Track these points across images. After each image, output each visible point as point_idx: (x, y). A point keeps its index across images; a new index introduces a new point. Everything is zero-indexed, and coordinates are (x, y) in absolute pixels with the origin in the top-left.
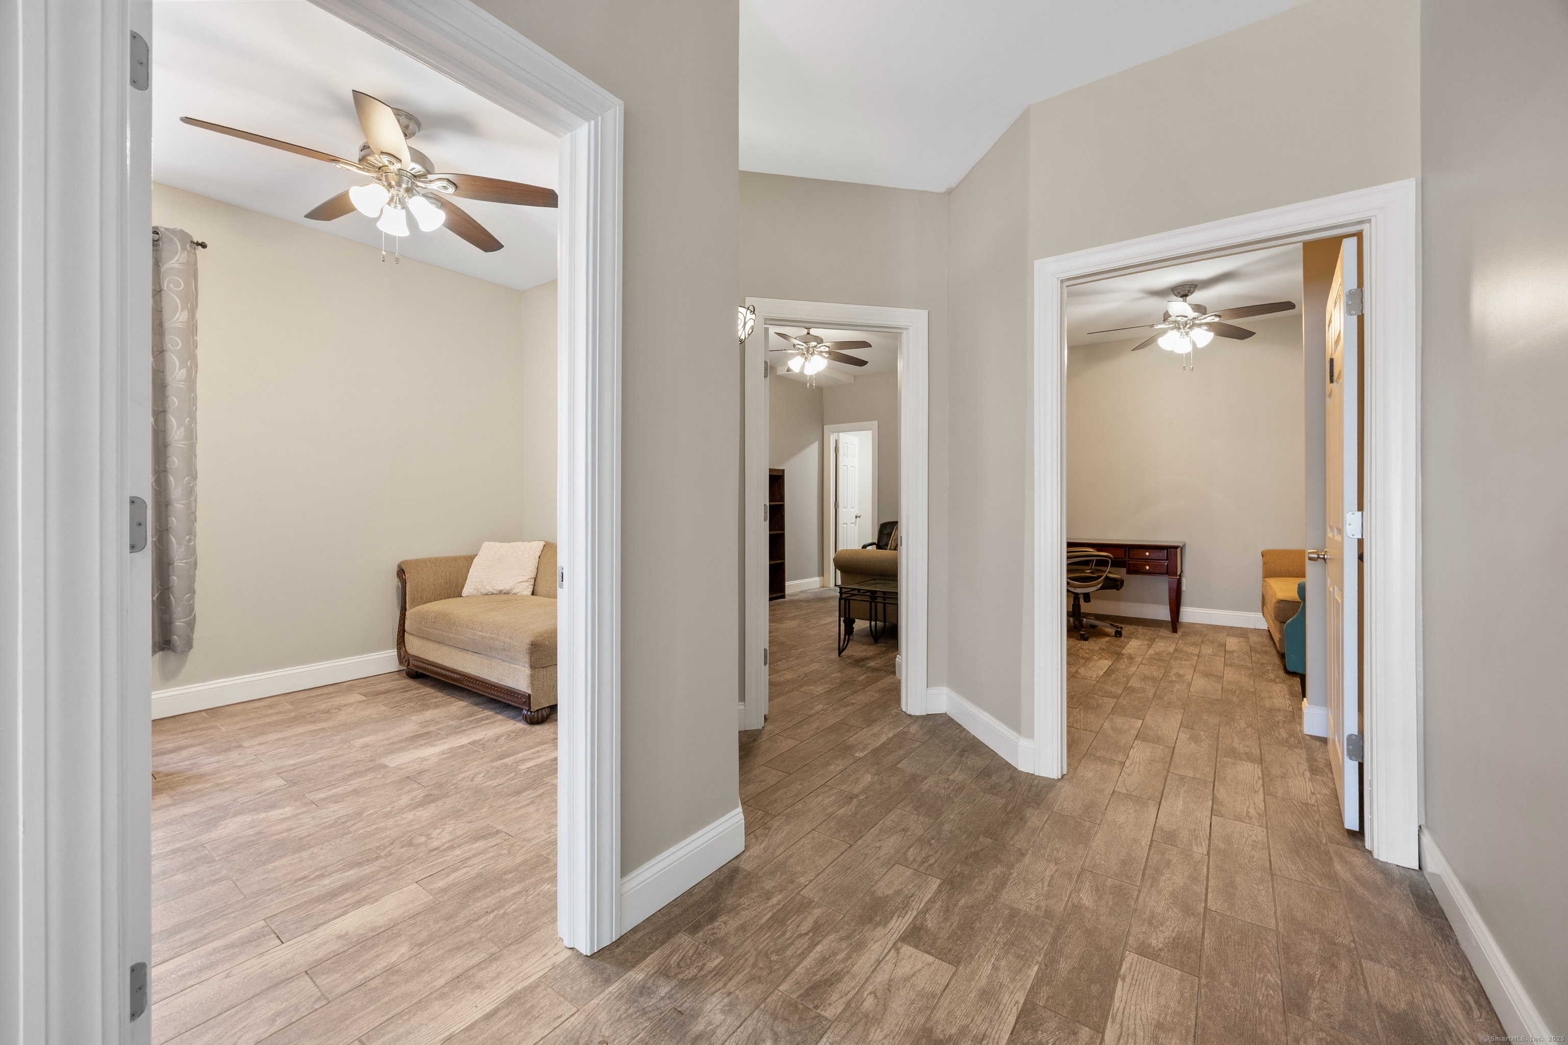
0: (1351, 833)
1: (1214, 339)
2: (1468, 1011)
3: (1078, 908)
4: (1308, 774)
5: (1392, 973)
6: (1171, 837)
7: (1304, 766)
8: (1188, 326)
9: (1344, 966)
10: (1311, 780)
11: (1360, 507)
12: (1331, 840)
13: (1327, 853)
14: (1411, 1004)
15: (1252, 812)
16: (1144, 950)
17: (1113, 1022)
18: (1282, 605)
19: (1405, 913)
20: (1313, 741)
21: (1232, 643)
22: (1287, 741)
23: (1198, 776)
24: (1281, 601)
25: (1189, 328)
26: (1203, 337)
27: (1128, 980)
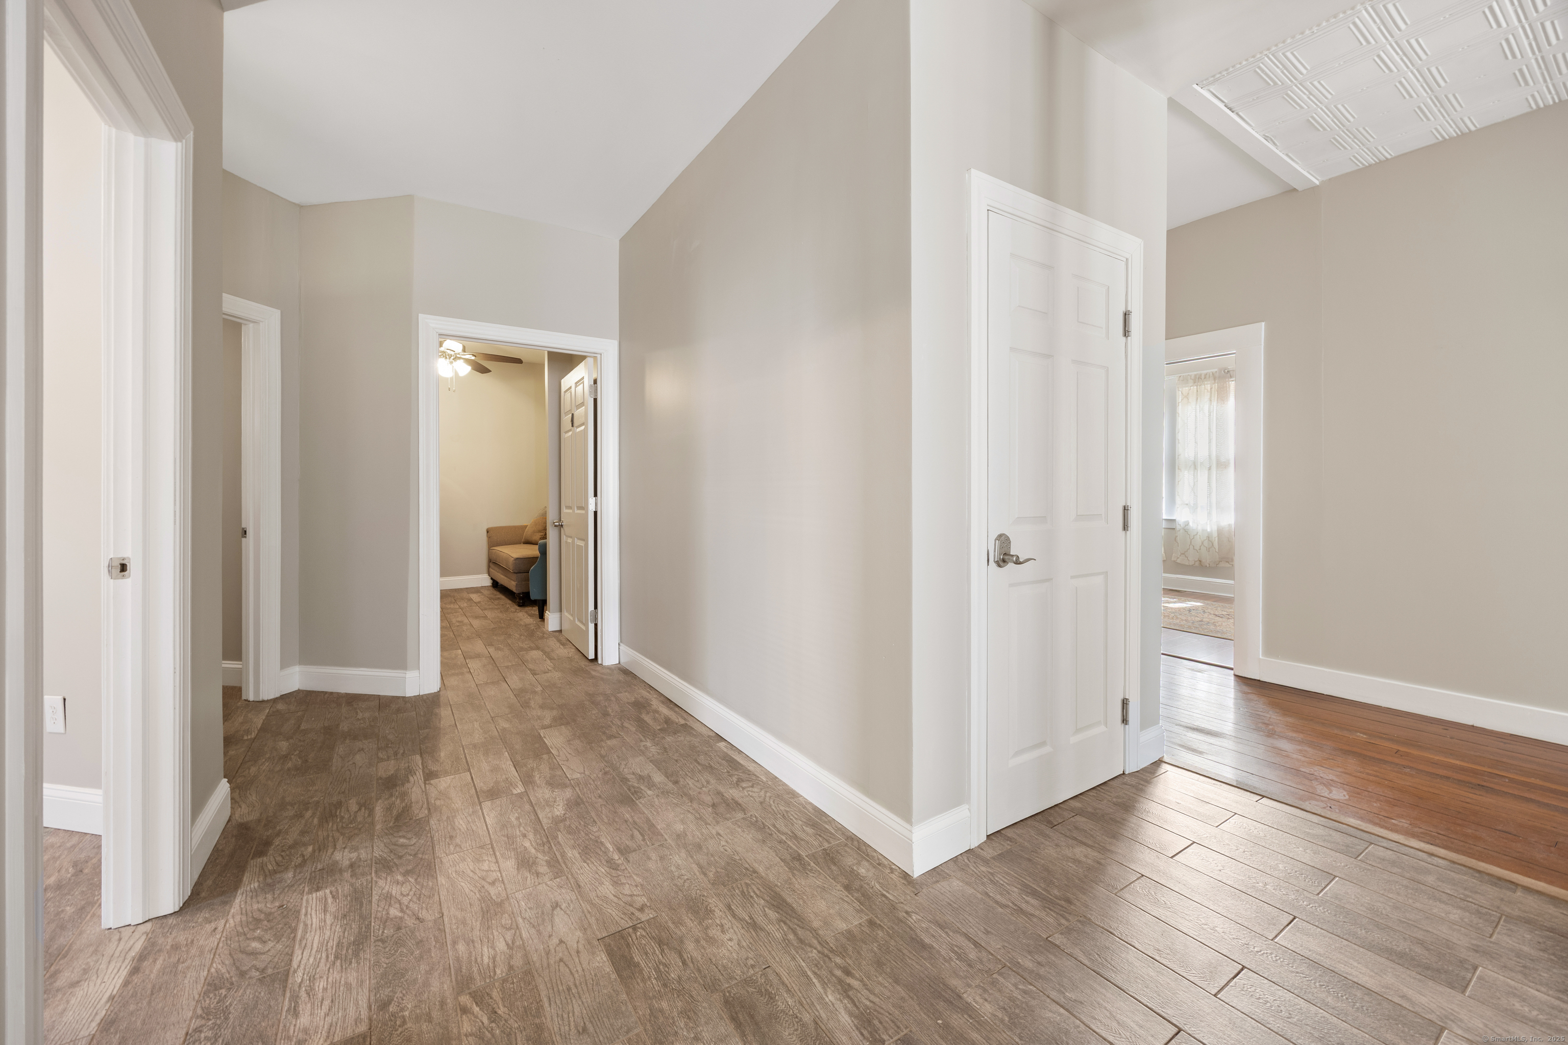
0: (592, 660)
1: (470, 373)
2: (649, 693)
3: (504, 729)
4: (561, 647)
5: (626, 694)
6: (523, 691)
7: (558, 644)
8: (452, 358)
9: (613, 698)
10: (564, 648)
11: (596, 495)
12: (585, 665)
13: (587, 670)
14: (635, 698)
15: (550, 668)
16: (545, 727)
17: (552, 748)
18: (517, 561)
19: (622, 677)
20: (554, 633)
21: (475, 597)
22: (543, 637)
23: (514, 664)
24: (517, 559)
25: (453, 359)
26: (464, 369)
27: (547, 737)
